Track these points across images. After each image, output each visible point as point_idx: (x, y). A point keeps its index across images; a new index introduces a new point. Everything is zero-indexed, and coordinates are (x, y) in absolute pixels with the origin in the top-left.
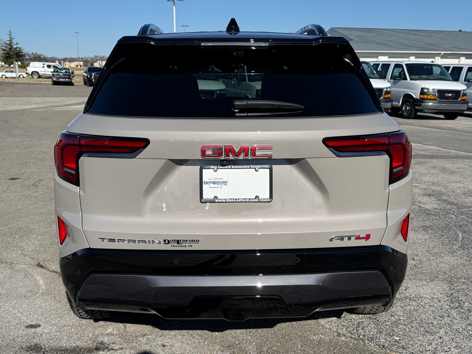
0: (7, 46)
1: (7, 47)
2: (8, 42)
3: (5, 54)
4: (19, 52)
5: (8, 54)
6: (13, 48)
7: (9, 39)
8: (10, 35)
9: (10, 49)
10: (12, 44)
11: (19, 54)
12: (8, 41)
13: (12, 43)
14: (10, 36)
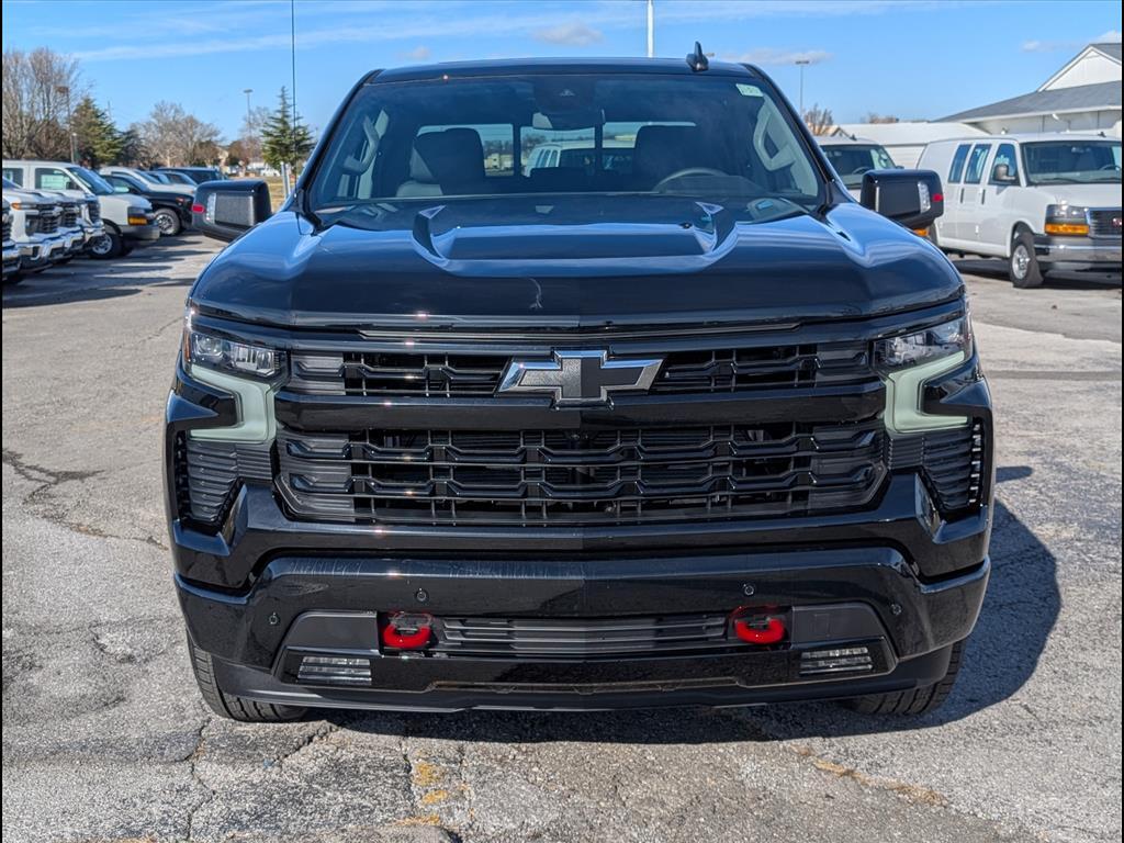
0: (272, 123)
1: (274, 127)
2: (279, 116)
3: (271, 143)
4: (304, 139)
5: (277, 143)
6: (289, 128)
7: (280, 107)
8: (282, 96)
9: (283, 131)
10: (286, 119)
11: (302, 144)
12: (279, 111)
13: (287, 116)
14: (284, 99)
